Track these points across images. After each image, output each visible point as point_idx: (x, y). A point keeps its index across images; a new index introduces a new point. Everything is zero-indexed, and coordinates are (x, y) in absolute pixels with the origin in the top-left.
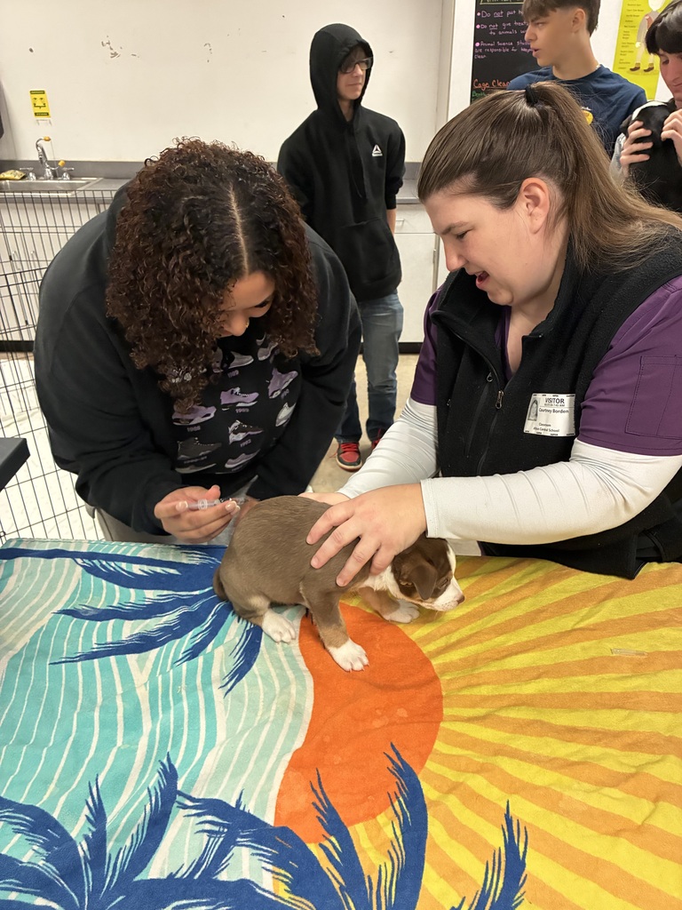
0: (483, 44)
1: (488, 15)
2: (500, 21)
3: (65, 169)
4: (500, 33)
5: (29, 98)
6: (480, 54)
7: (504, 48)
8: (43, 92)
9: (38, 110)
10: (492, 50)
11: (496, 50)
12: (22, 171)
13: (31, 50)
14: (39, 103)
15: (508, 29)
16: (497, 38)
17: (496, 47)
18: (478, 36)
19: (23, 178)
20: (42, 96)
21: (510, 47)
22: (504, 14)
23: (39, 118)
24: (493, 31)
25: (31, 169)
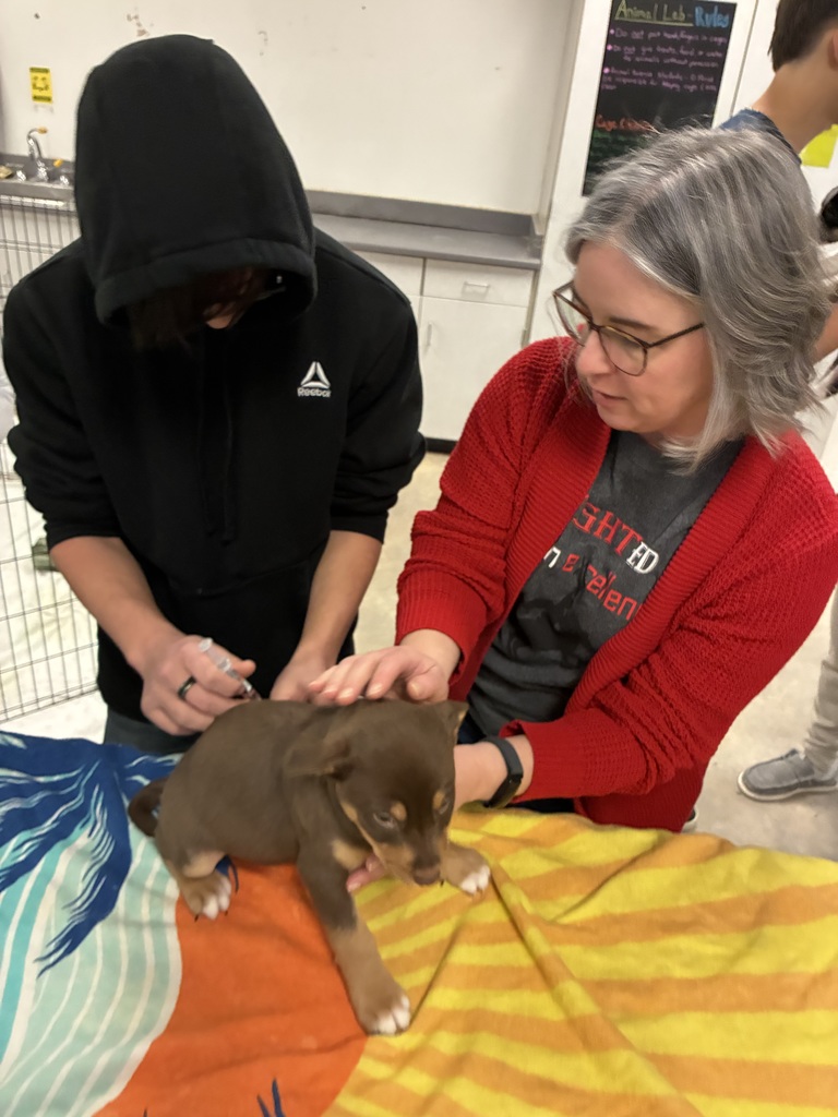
0: (613, 71)
1: (624, 34)
2: (637, 44)
3: (63, 171)
4: (638, 59)
5: (29, 76)
6: (608, 83)
7: (640, 78)
8: (46, 71)
9: (38, 93)
10: (625, 81)
11: (630, 81)
12: (8, 167)
13: (37, 16)
14: (40, 84)
15: (648, 54)
16: (633, 65)
17: (630, 76)
18: (609, 59)
19: (10, 176)
20: (43, 75)
21: (648, 79)
22: (645, 36)
23: (38, 103)
24: (629, 55)
25: (21, 166)
